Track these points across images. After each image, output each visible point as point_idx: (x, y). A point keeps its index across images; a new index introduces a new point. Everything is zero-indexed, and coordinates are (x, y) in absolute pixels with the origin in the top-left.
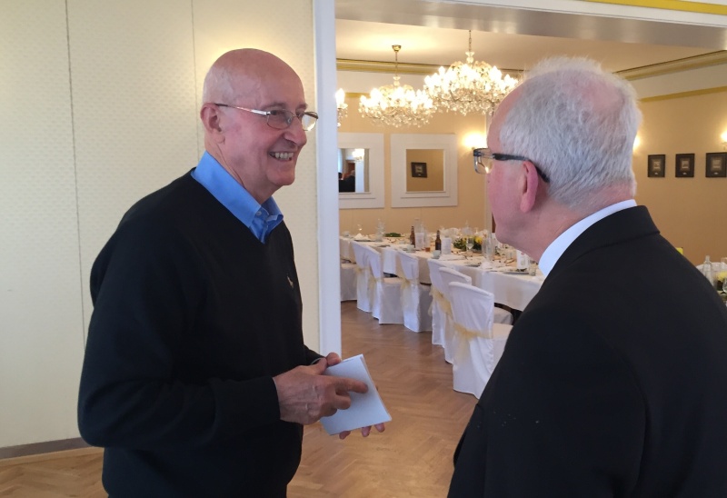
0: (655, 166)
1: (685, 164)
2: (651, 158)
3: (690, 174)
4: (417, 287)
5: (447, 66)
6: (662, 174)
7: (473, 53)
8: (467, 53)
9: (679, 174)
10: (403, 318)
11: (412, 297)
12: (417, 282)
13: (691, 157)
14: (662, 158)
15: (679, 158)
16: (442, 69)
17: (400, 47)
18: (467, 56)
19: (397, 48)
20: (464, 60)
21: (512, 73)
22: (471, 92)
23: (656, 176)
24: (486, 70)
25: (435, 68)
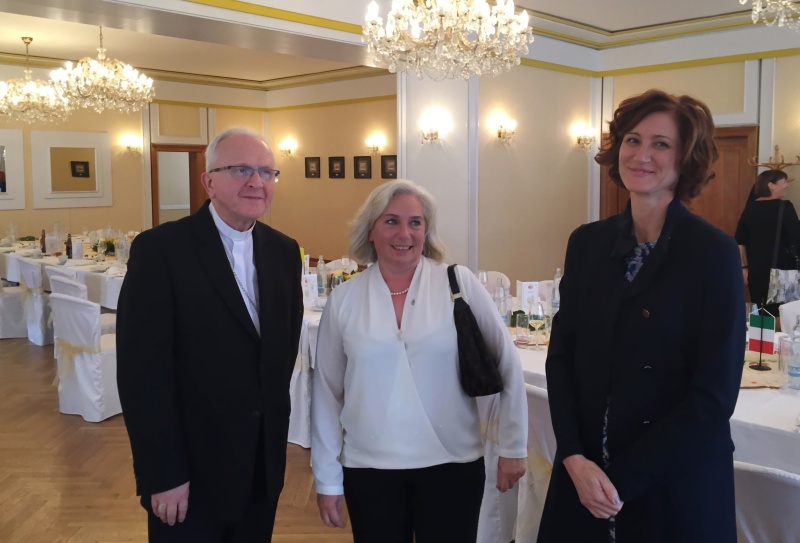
0: (312, 168)
1: (337, 166)
2: (308, 160)
3: (342, 175)
4: (39, 296)
5: (76, 62)
6: (318, 175)
7: (105, 50)
8: (99, 50)
9: (332, 175)
10: (27, 332)
11: (36, 307)
12: (39, 291)
13: (341, 160)
14: (317, 160)
15: (332, 160)
16: (69, 64)
17: (31, 39)
18: (98, 53)
19: (28, 41)
20: (94, 56)
21: (149, 72)
22: (102, 89)
23: (313, 177)
24: (119, 67)
25: (61, 62)
